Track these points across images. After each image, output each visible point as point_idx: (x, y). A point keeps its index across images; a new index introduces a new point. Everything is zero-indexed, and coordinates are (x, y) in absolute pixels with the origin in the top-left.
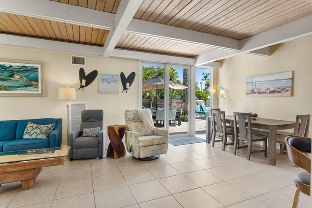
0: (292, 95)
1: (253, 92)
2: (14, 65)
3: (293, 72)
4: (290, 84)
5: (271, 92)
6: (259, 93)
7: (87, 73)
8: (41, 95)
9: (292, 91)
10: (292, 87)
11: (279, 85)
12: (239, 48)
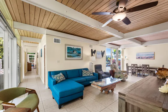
0: (154, 59)
1: (139, 58)
2: (75, 47)
3: (154, 52)
4: (154, 56)
5: (146, 58)
6: (142, 58)
7: (93, 51)
8: (82, 59)
9: (154, 58)
10: (154, 57)
11: (149, 56)
12: (142, 44)
